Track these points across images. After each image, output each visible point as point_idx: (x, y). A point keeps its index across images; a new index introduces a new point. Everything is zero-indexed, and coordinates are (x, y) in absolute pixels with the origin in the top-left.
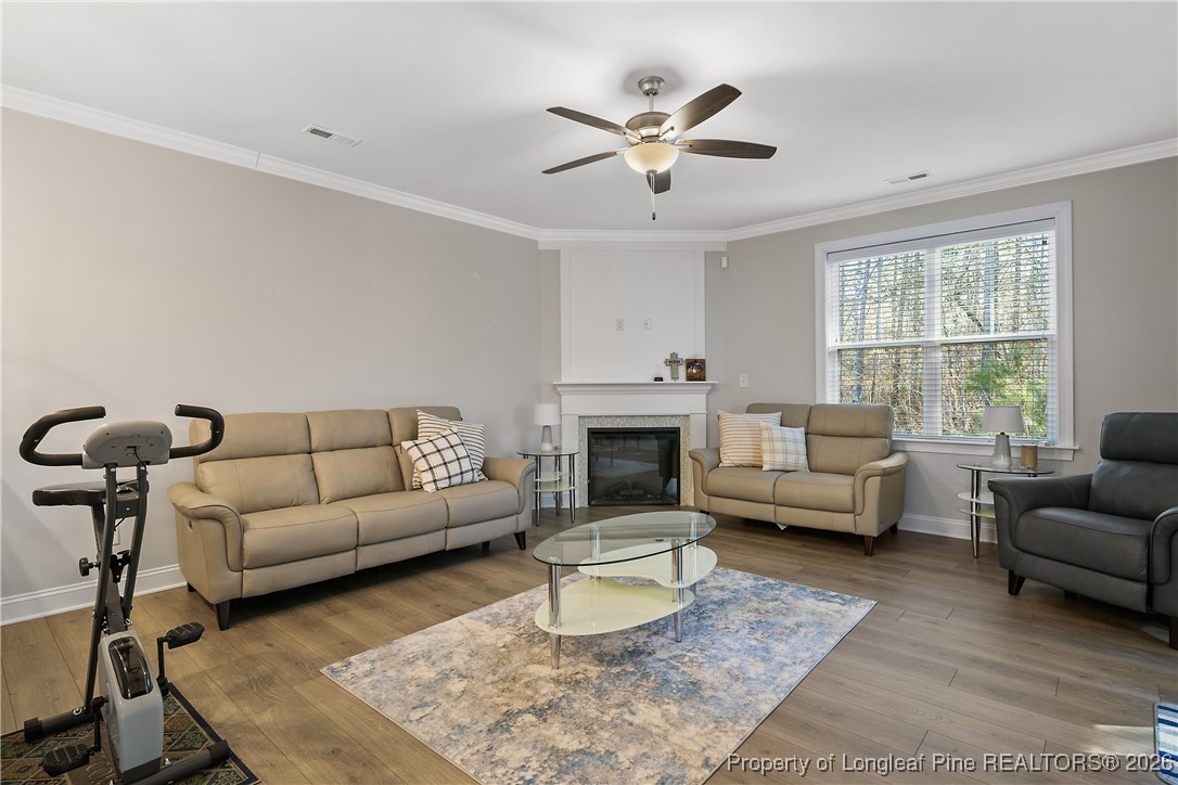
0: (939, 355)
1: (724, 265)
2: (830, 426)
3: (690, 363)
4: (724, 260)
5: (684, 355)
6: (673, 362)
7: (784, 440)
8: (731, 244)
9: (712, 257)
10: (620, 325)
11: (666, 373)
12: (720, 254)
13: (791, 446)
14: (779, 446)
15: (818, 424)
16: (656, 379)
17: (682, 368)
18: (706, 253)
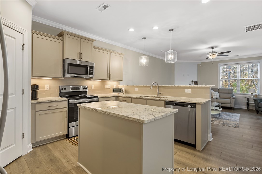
0: (240, 81)
1: (201, 66)
2: (222, 92)
3: (195, 82)
4: (201, 65)
5: (194, 80)
6: (192, 81)
7: (216, 94)
8: (202, 63)
9: (199, 65)
10: (184, 75)
11: (191, 83)
12: (200, 64)
13: (217, 95)
14: (215, 94)
15: (220, 91)
16: (190, 84)
17: (194, 82)
18: (198, 64)
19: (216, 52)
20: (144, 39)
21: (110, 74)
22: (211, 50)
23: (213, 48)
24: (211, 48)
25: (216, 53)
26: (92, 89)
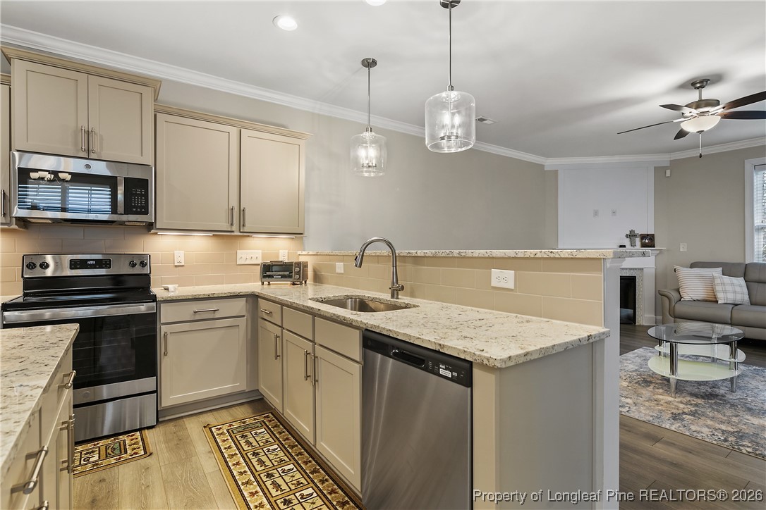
1: (668, 175)
3: (643, 237)
4: (668, 172)
5: (639, 231)
6: (632, 236)
7: (733, 285)
9: (660, 170)
10: (596, 213)
11: (627, 242)
12: (664, 168)
13: (738, 289)
14: (729, 288)
16: (621, 246)
17: (638, 241)
18: (655, 168)
19: (717, 103)
20: (370, 64)
21: (242, 208)
22: (693, 96)
23: (699, 83)
24: (693, 84)
25: (719, 105)
26: (176, 266)
